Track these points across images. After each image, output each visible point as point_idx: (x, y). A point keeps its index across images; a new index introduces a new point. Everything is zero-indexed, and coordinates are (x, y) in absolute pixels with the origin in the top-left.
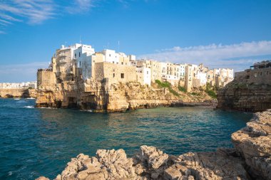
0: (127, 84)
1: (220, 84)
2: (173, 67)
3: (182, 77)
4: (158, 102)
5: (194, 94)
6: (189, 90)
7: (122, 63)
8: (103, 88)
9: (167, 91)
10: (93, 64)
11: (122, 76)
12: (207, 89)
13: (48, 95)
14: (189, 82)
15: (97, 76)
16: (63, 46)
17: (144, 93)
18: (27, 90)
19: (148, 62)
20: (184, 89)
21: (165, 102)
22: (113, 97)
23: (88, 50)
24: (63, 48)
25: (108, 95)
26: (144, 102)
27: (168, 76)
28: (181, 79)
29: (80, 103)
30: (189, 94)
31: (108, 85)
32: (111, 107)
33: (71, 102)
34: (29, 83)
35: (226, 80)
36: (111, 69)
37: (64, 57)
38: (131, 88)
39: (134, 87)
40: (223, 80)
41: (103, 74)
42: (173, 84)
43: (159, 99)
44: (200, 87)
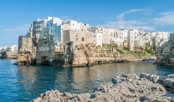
0: (87, 46)
1: (157, 44)
2: (118, 32)
3: (126, 40)
4: (108, 59)
5: (135, 52)
6: (132, 49)
7: (82, 30)
8: (69, 49)
9: (115, 51)
10: (62, 32)
11: (83, 39)
12: (146, 48)
13: (26, 55)
14: (131, 43)
15: (64, 40)
16: (38, 19)
17: (97, 52)
18: (5, 52)
19: (100, 29)
20: (127, 49)
21: (113, 59)
22: (77, 55)
23: (57, 21)
24: (39, 20)
25: (73, 54)
26: (97, 59)
27: (115, 39)
28: (125, 41)
29: (51, 60)
30: (132, 52)
31: (73, 46)
32: (75, 63)
33: (44, 60)
34: (6, 47)
35: (162, 40)
36: (75, 35)
37: (39, 27)
38: (89, 48)
39: (91, 48)
40: (159, 41)
41: (69, 39)
42: (119, 45)
43: (109, 56)
44: (141, 47)
